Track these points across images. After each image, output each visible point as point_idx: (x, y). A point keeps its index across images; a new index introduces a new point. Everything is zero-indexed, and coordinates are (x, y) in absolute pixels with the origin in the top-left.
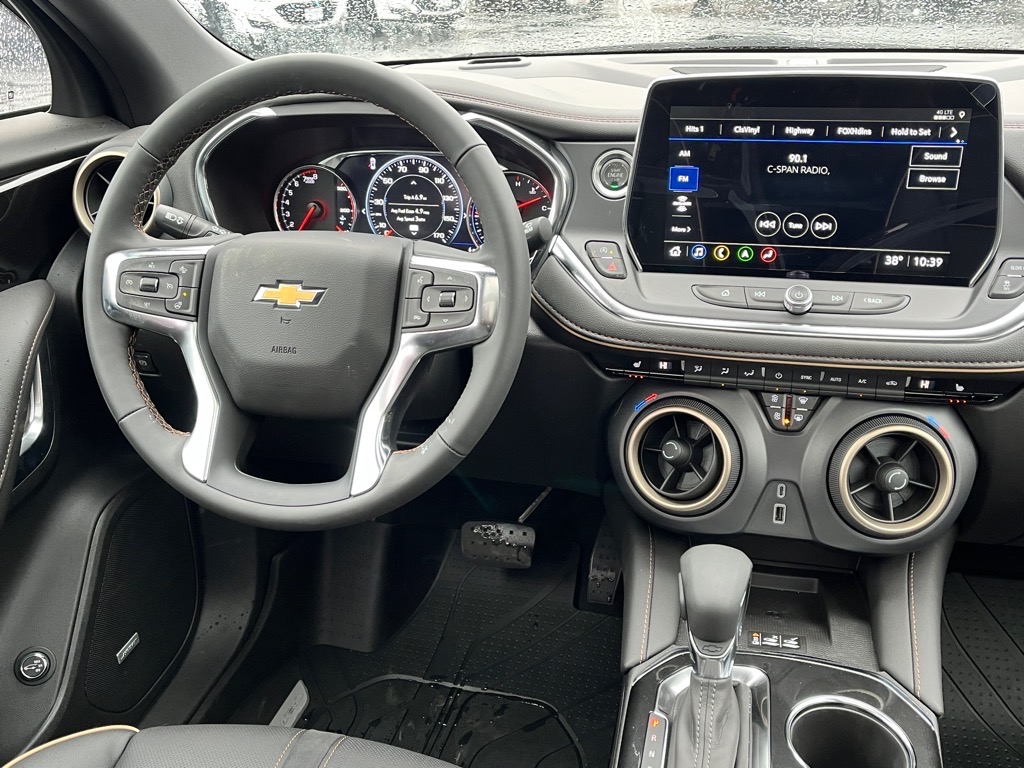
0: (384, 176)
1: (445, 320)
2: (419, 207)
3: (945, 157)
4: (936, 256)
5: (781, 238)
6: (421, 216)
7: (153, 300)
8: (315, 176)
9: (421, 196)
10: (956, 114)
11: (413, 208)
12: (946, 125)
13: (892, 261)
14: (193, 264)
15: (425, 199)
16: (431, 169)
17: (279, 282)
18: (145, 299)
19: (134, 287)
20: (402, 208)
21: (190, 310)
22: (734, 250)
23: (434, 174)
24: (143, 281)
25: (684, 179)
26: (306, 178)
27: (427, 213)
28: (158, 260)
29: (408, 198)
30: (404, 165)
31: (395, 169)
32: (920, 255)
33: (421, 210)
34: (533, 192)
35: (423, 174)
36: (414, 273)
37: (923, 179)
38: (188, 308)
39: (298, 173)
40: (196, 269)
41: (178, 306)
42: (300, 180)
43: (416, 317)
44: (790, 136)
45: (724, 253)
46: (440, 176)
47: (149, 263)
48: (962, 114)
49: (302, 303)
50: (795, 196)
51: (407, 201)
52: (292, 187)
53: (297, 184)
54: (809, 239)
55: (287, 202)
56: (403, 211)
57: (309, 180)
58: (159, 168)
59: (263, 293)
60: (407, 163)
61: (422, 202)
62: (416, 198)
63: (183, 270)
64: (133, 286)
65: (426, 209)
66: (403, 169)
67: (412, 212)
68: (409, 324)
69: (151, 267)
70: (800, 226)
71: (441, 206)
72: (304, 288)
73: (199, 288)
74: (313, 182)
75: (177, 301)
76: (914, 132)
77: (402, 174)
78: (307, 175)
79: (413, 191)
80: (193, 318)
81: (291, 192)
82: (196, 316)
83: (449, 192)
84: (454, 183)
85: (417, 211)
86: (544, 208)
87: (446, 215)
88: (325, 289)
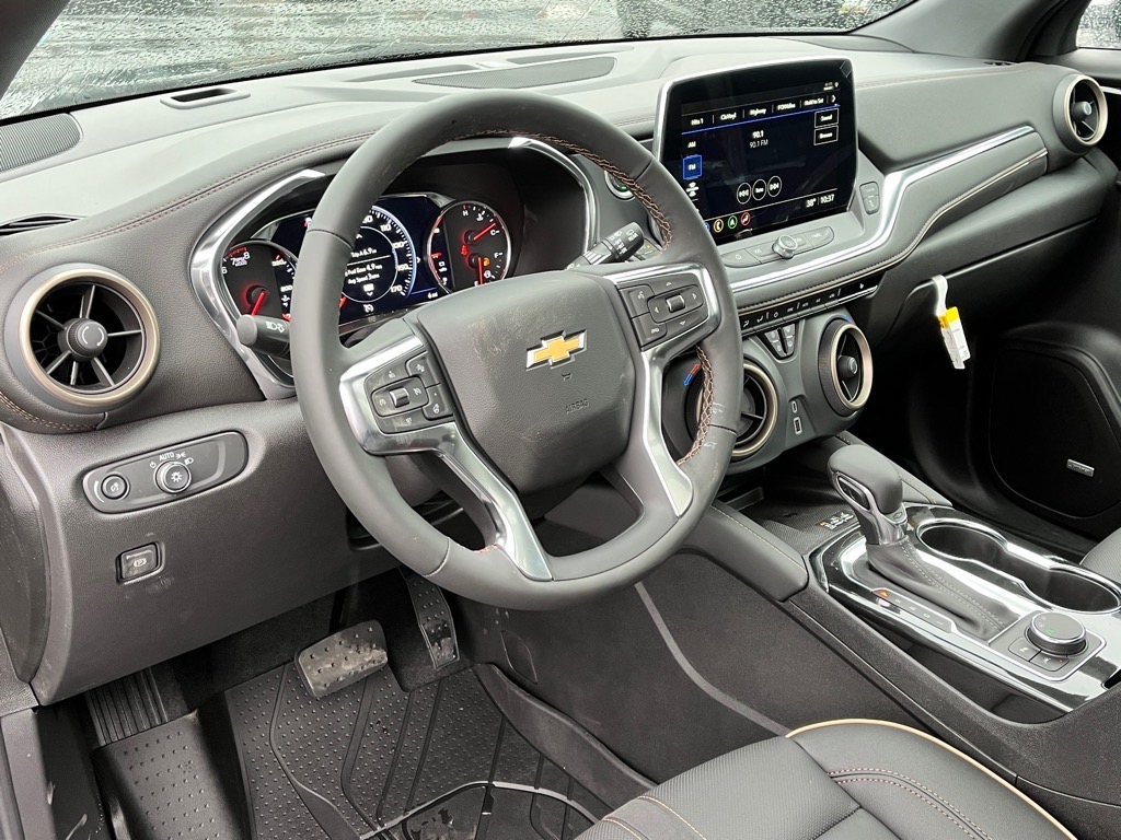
1: (683, 323)
2: (370, 263)
3: (830, 117)
4: (830, 193)
5: (753, 203)
6: (374, 272)
7: (412, 413)
8: (247, 255)
9: (370, 249)
10: (834, 85)
11: (361, 266)
12: (830, 93)
13: (810, 203)
15: (375, 251)
16: (374, 216)
17: (543, 339)
18: (404, 415)
19: (388, 405)
20: (352, 268)
21: (447, 409)
22: (725, 220)
23: (377, 223)
24: (395, 395)
25: (692, 167)
26: (234, 259)
27: (380, 267)
29: (356, 255)
32: (823, 195)
33: (373, 265)
34: (480, 218)
35: (368, 224)
37: (822, 136)
38: (444, 408)
41: (436, 410)
42: (228, 264)
43: (653, 331)
44: (753, 117)
45: (720, 226)
46: (384, 222)
47: (387, 372)
48: (837, 84)
49: (570, 353)
50: (757, 166)
51: (356, 259)
53: (224, 270)
54: (768, 200)
56: (354, 272)
57: (240, 262)
59: (532, 357)
61: (372, 256)
62: (365, 253)
63: (421, 368)
65: (377, 263)
67: (364, 270)
68: (649, 339)
70: (762, 190)
71: (393, 255)
72: (567, 338)
74: (245, 263)
76: (815, 102)
78: (236, 256)
79: (359, 246)
80: (452, 418)
82: (452, 414)
83: (398, 238)
84: (402, 228)
85: (368, 268)
86: (493, 233)
87: (400, 264)
88: (583, 331)
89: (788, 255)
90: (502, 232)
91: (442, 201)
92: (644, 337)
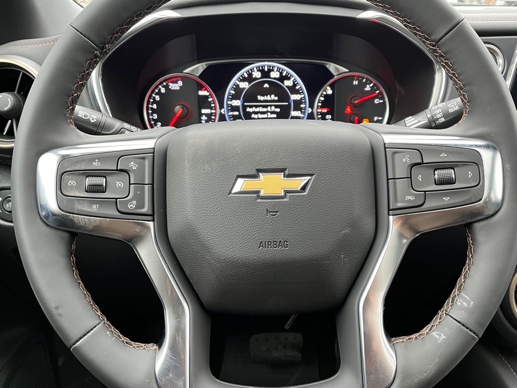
0: (241, 81)
1: (446, 199)
2: (271, 106)
6: (272, 113)
7: (103, 202)
8: (180, 83)
9: (273, 96)
11: (266, 106)
14: (143, 158)
15: (276, 98)
16: (281, 73)
17: (259, 171)
18: (93, 201)
19: (78, 188)
20: (256, 106)
21: (146, 209)
23: (282, 78)
24: (89, 181)
26: (171, 84)
27: (278, 110)
28: (102, 157)
29: (262, 98)
30: (258, 71)
31: (250, 75)
33: (273, 108)
34: (368, 88)
35: (275, 79)
36: (395, 153)
38: (143, 207)
39: (165, 81)
40: (147, 163)
41: (132, 206)
42: (167, 87)
43: (409, 198)
46: (289, 79)
47: (93, 160)
49: (286, 192)
51: (260, 101)
52: (159, 93)
53: (163, 90)
55: (155, 106)
56: (257, 110)
57: (175, 87)
58: (96, 56)
59: (240, 185)
60: (262, 71)
61: (273, 101)
62: (269, 98)
63: (133, 166)
64: (76, 187)
65: (276, 107)
66: (257, 74)
67: (265, 110)
68: (400, 205)
69: (96, 165)
71: (290, 104)
72: (286, 176)
73: (153, 184)
74: (178, 88)
75: (131, 200)
77: (256, 79)
78: (173, 82)
79: (265, 93)
80: (150, 218)
81: (158, 98)
82: (153, 215)
83: (297, 92)
84: (301, 85)
85: (269, 109)
86: (377, 101)
87: (294, 110)
90: (384, 102)
92: (396, 201)
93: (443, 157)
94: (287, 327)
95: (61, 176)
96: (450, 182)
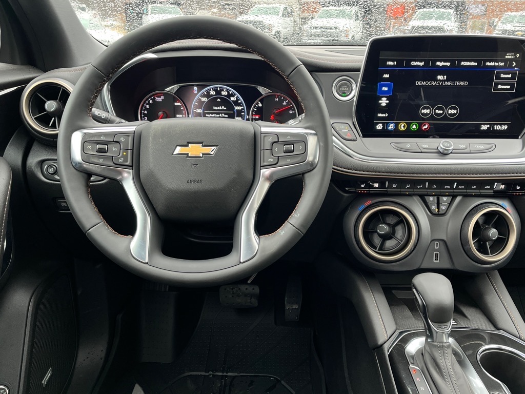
0: (202, 97)
1: (289, 160)
2: (222, 113)
3: (510, 76)
4: (504, 124)
5: (432, 118)
7: (106, 158)
8: (162, 97)
9: (223, 107)
10: (515, 55)
11: (219, 114)
12: (511, 61)
13: (484, 127)
14: (128, 136)
15: (225, 108)
16: (228, 92)
17: (189, 143)
18: (100, 157)
19: (92, 150)
20: (212, 114)
21: (128, 163)
22: (409, 125)
23: (230, 95)
24: (98, 146)
25: (385, 89)
27: (226, 116)
28: (106, 134)
29: (216, 108)
30: (213, 90)
31: (208, 93)
32: (497, 124)
33: (223, 115)
34: (285, 103)
35: (224, 95)
36: (265, 136)
37: (500, 87)
38: (127, 162)
39: (152, 96)
40: (130, 139)
41: (121, 161)
42: (154, 100)
43: (270, 160)
44: (438, 66)
45: (404, 127)
46: (233, 96)
47: (101, 135)
48: (518, 56)
49: (203, 154)
50: (438, 97)
51: (215, 110)
52: (148, 103)
53: (151, 102)
54: (445, 118)
55: (146, 112)
57: (159, 99)
58: (104, 81)
59: (178, 150)
60: (215, 90)
61: (224, 110)
62: (220, 108)
63: (122, 139)
64: (92, 149)
65: (225, 114)
66: (213, 93)
67: (218, 116)
68: (265, 164)
69: (103, 138)
70: (441, 112)
71: (234, 112)
72: (203, 146)
73: (133, 150)
74: (161, 100)
75: (120, 158)
76: (496, 64)
77: (212, 95)
78: (158, 97)
79: (218, 105)
80: (131, 168)
81: (148, 107)
82: (132, 166)
83: (239, 105)
84: (241, 100)
85: (221, 115)
86: (290, 112)
87: (237, 117)
88: (217, 146)
89: (446, 152)
90: (295, 112)
91: (263, 90)
92: (264, 162)
93: (289, 138)
94: (249, 282)
95: (84, 143)
96: (292, 151)
